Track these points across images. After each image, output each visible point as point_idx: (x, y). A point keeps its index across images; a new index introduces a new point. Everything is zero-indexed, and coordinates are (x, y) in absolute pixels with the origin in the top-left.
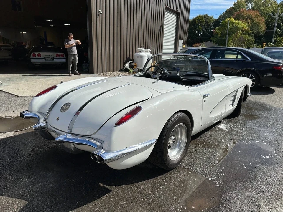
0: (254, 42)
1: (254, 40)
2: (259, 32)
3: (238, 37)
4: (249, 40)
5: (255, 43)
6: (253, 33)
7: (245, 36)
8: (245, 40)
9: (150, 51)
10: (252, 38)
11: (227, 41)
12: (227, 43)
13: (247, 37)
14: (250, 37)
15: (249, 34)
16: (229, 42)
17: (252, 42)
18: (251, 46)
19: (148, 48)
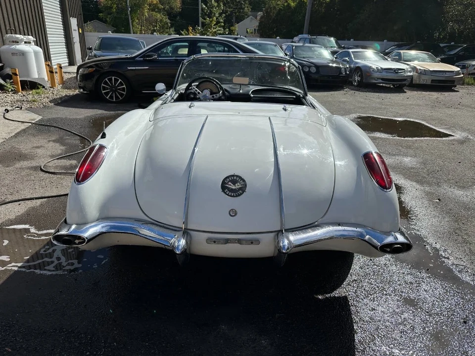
0: (169, 24)
1: (169, 21)
2: (172, 8)
3: (145, 15)
4: (161, 21)
5: (171, 27)
6: (164, 9)
7: (154, 13)
8: (156, 21)
9: (34, 41)
10: (164, 17)
11: (130, 21)
12: (131, 26)
13: (159, 16)
14: (163, 16)
15: (159, 11)
16: (134, 23)
17: (167, 24)
18: (167, 30)
19: (29, 35)
